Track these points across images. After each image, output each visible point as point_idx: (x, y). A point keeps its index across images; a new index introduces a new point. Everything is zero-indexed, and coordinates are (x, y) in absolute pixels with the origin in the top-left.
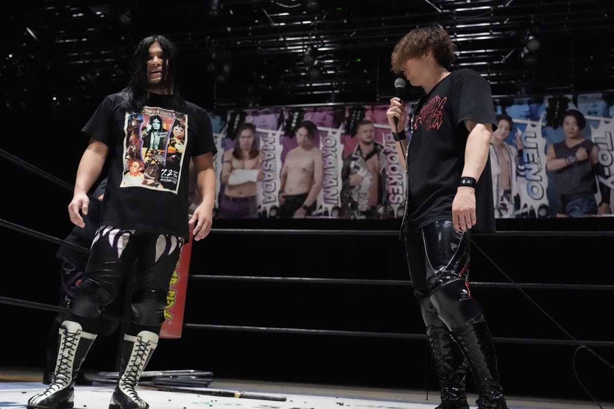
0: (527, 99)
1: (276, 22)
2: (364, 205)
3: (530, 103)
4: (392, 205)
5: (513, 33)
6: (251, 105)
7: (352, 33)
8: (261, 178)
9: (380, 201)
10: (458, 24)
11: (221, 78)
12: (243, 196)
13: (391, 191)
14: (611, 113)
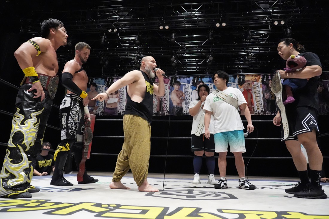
0: (209, 76)
1: (124, 47)
2: (155, 111)
3: (210, 77)
4: (164, 111)
5: (204, 54)
6: (115, 76)
7: (151, 52)
8: (119, 101)
9: (160, 110)
10: (186, 50)
11: (105, 66)
12: (112, 107)
13: (164, 106)
14: (235, 81)
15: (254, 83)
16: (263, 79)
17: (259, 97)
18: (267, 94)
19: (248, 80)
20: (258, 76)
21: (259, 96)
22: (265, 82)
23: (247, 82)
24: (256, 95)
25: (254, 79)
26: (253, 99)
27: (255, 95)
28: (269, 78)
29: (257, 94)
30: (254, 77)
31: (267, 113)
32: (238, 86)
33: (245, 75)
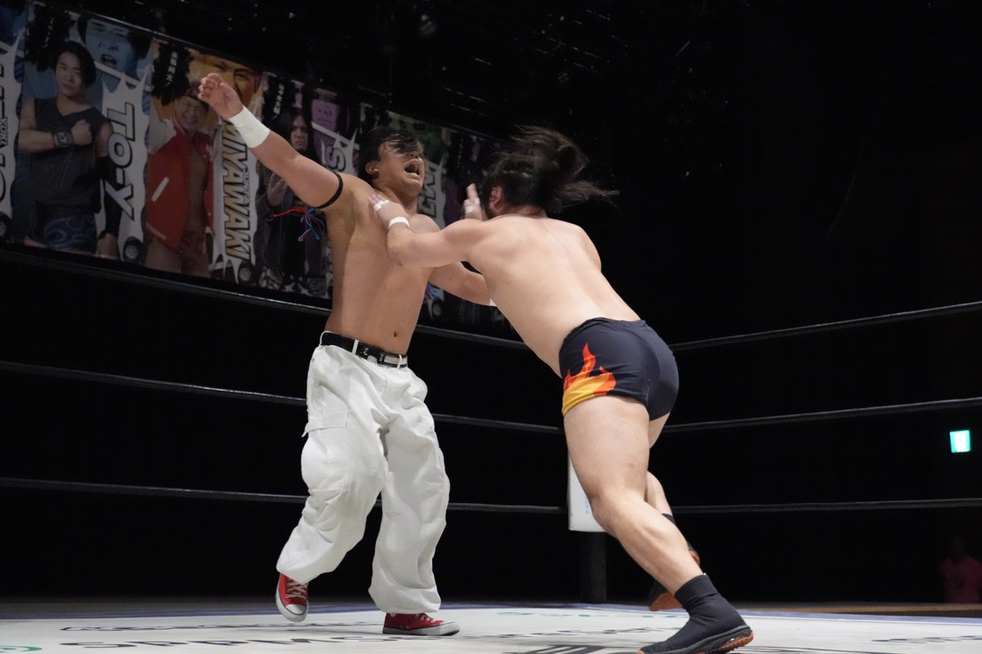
14: (139, 70)
16: (269, 99)
17: (240, 189)
18: (278, 184)
21: (241, 184)
23: (195, 93)
24: (232, 175)
26: (212, 187)
27: (225, 173)
28: (294, 101)
29: (233, 170)
30: (230, 74)
31: (267, 278)
32: (149, 102)
33: (192, 52)
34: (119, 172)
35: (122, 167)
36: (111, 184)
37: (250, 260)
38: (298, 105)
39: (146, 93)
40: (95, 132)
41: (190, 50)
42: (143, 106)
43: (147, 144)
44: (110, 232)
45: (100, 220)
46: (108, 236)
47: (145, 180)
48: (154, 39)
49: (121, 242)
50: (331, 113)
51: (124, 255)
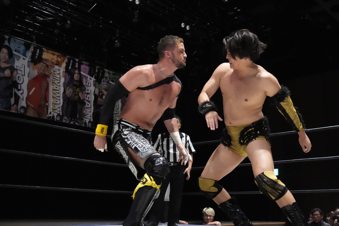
14: (27, 54)
15: (54, 67)
16: (68, 64)
17: (58, 92)
18: (70, 90)
19: (47, 58)
20: (62, 58)
21: (58, 90)
22: (70, 70)
23: (44, 62)
25: (56, 60)
26: (48, 91)
29: (55, 86)
30: (55, 57)
31: (65, 119)
32: (30, 64)
33: (44, 49)
34: (19, 85)
35: (20, 84)
36: (16, 89)
37: (60, 114)
38: (77, 66)
39: (29, 61)
40: (12, 73)
41: (43, 49)
42: (28, 65)
43: (28, 77)
44: (16, 104)
45: (13, 100)
46: (15, 105)
47: (27, 88)
48: (32, 45)
49: (19, 108)
50: (87, 69)
51: (20, 112)
